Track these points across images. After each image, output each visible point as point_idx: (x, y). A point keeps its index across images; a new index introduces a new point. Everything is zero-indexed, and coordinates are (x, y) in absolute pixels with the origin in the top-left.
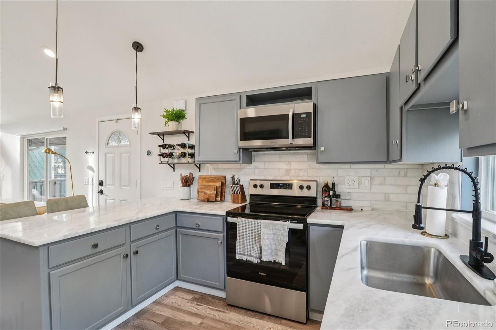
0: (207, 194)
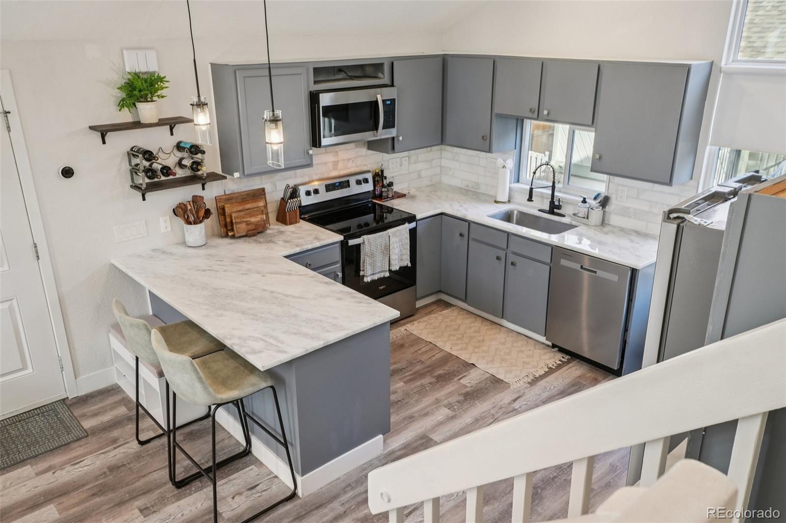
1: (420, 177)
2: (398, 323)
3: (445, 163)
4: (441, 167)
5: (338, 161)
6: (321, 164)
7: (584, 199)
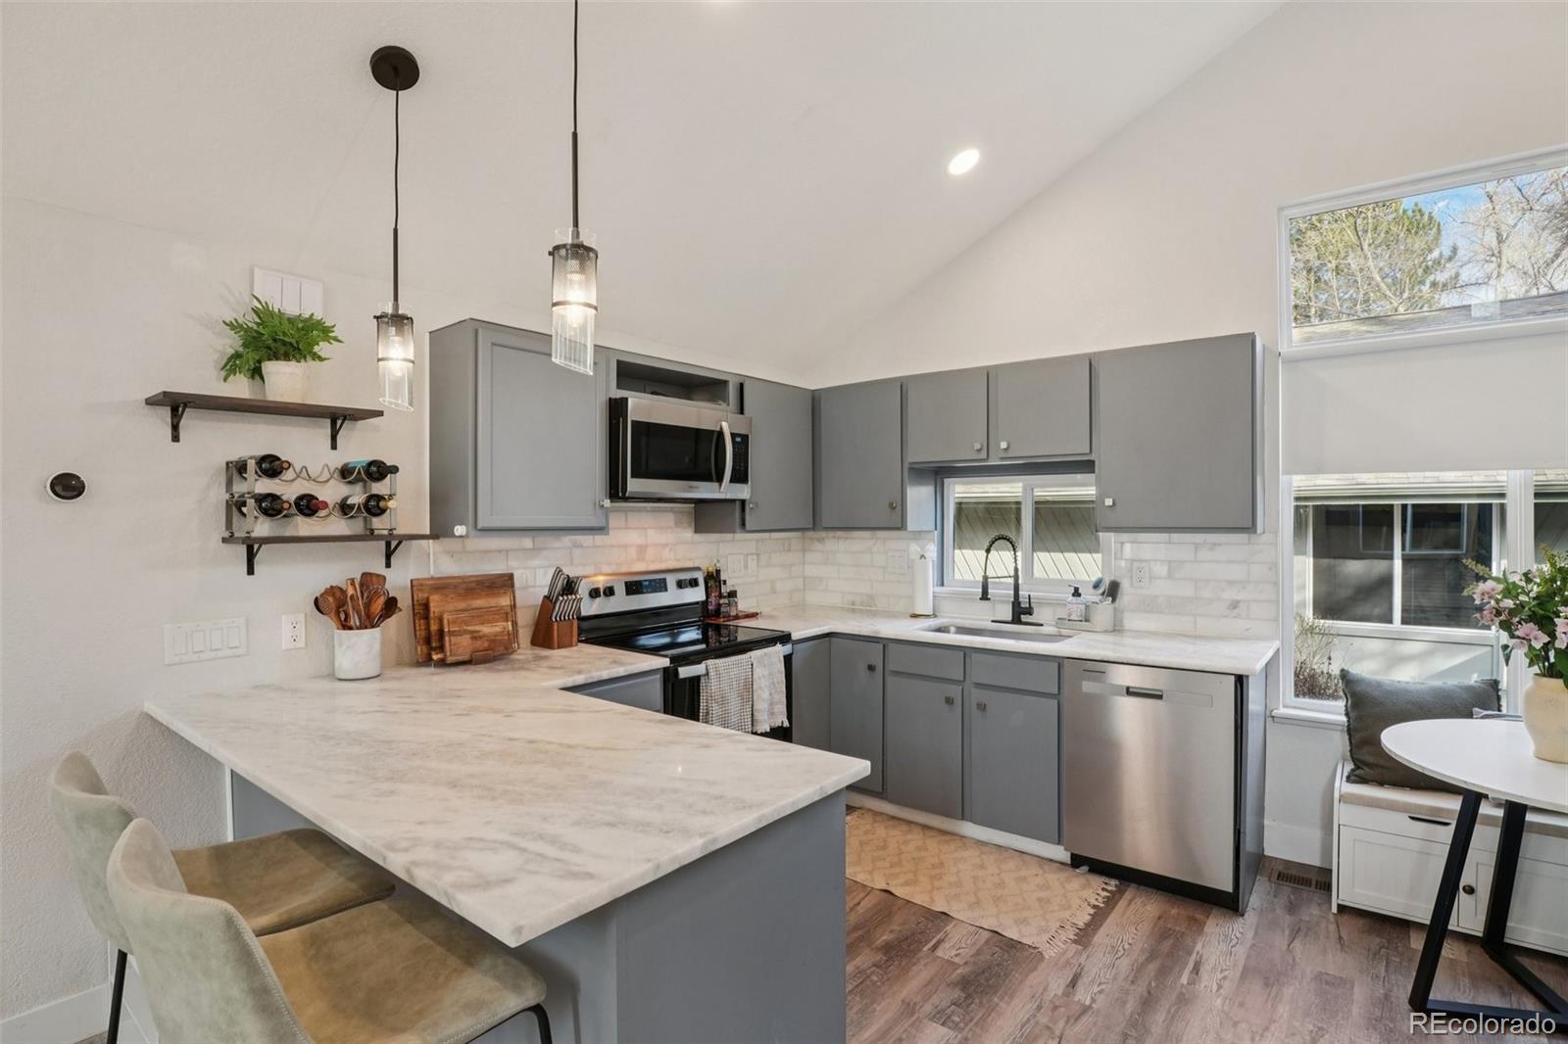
0: (484, 636)
3: (811, 571)
4: (804, 578)
5: (646, 546)
7: (1076, 589)
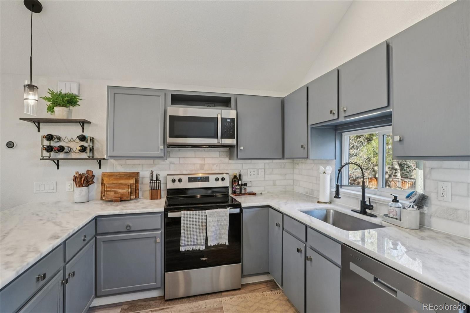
0: (119, 193)
1: (274, 185)
2: (220, 294)
4: (293, 180)
5: (204, 164)
6: (190, 164)
7: (396, 198)
